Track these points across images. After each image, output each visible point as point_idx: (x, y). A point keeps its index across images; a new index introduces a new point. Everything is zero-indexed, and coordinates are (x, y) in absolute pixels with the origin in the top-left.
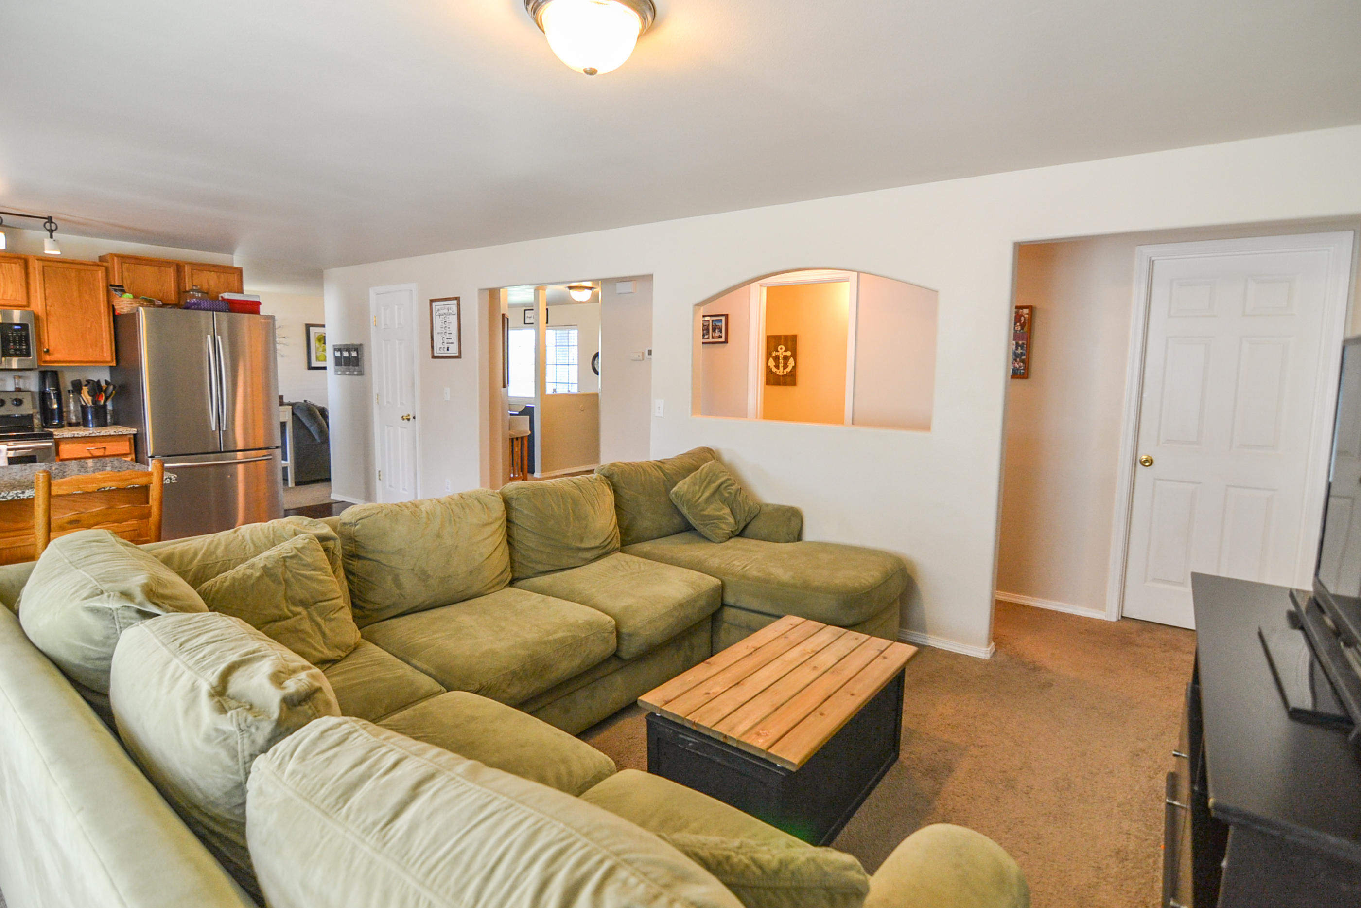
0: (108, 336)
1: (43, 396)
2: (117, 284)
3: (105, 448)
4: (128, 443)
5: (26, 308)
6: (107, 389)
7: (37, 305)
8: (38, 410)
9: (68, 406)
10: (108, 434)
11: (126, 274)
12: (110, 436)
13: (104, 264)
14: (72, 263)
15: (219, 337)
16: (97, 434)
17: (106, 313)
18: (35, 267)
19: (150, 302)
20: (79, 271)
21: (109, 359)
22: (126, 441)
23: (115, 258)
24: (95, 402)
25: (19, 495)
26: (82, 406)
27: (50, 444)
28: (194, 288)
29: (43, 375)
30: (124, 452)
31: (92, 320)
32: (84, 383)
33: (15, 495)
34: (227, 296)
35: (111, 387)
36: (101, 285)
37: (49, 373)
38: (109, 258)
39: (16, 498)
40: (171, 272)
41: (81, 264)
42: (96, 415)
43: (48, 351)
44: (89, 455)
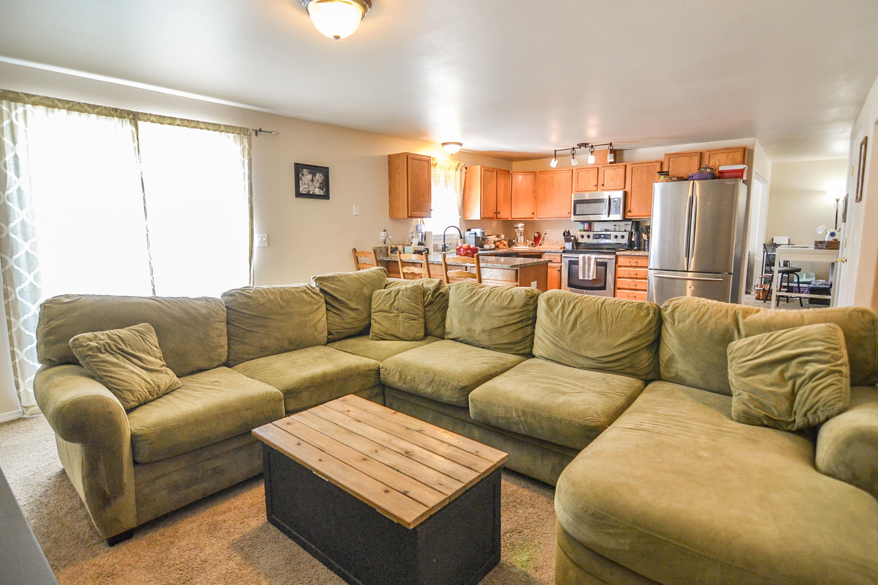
1: (631, 234)
3: (637, 262)
5: (624, 190)
7: (628, 189)
11: (671, 164)
12: (640, 256)
13: (662, 160)
14: (645, 163)
16: (634, 254)
18: (629, 167)
20: (648, 166)
23: (666, 156)
26: (644, 240)
27: (613, 257)
29: (633, 223)
30: (646, 266)
37: (635, 223)
38: (664, 157)
40: (696, 158)
41: (650, 163)
43: (630, 211)
44: (630, 265)
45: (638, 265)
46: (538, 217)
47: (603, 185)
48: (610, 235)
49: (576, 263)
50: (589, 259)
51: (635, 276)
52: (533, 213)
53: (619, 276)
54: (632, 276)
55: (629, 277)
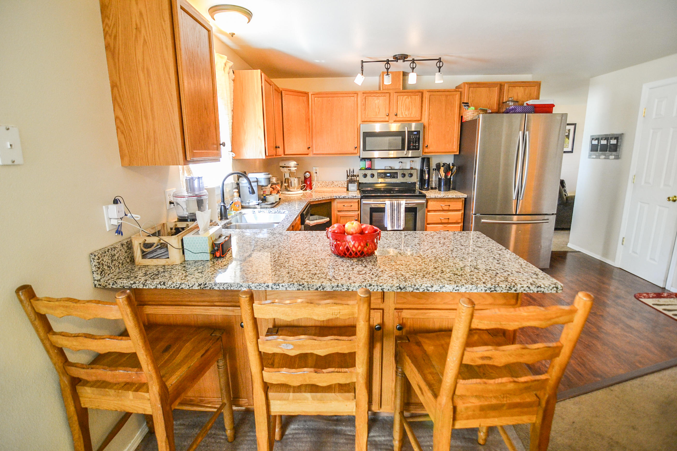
0: (457, 136)
1: (422, 171)
2: (465, 102)
3: (449, 205)
4: (461, 203)
5: (420, 122)
6: (453, 168)
7: (425, 120)
8: (419, 179)
9: (432, 178)
10: (452, 197)
11: (471, 95)
12: (453, 198)
13: (460, 90)
14: (444, 91)
15: (527, 132)
16: (447, 197)
17: (458, 122)
18: (426, 95)
19: (485, 111)
20: (447, 96)
21: (456, 150)
22: (460, 202)
23: (466, 85)
24: (446, 176)
25: (429, 289)
26: (439, 178)
27: (424, 201)
28: (510, 99)
29: (423, 159)
30: (459, 209)
31: (450, 126)
32: (442, 165)
33: (425, 288)
34: (531, 102)
35: (455, 168)
36: (457, 103)
37: (426, 159)
38: (463, 87)
39: (426, 291)
40: (496, 90)
41: (448, 91)
42: (445, 184)
43: (427, 146)
44: (441, 209)
45: (451, 208)
46: (314, 152)
47: (396, 115)
48: (397, 173)
49: (382, 210)
50: (399, 205)
51: (446, 221)
52: (309, 148)
53: (428, 222)
54: (443, 221)
55: (440, 222)
